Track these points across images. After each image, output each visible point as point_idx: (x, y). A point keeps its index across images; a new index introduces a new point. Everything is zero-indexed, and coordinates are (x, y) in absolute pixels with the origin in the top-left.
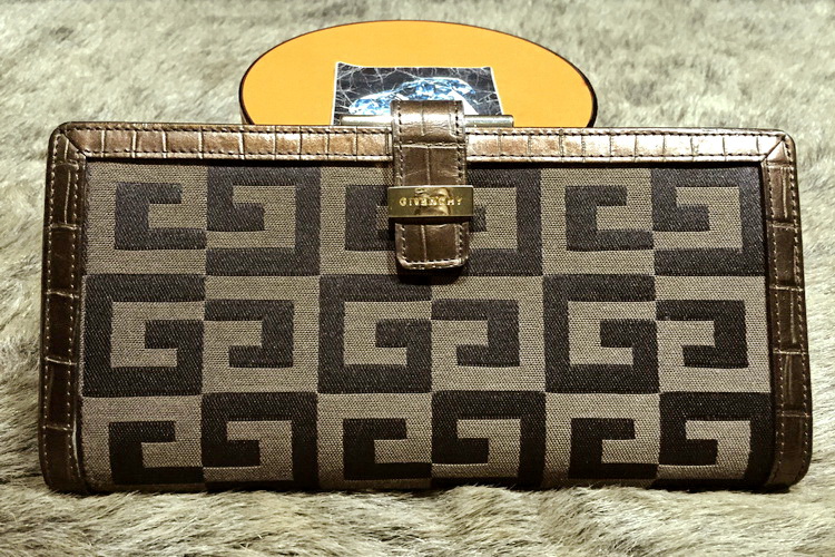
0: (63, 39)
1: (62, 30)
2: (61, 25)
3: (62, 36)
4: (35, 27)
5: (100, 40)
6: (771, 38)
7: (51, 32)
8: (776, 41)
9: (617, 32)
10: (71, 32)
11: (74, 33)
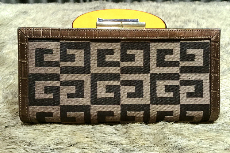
0: (25, 14)
1: (25, 12)
2: (25, 10)
3: (25, 13)
4: (18, 11)
5: (35, 14)
6: (215, 15)
7: (22, 13)
8: (216, 16)
9: (173, 13)
10: (27, 12)
11: (28, 13)
